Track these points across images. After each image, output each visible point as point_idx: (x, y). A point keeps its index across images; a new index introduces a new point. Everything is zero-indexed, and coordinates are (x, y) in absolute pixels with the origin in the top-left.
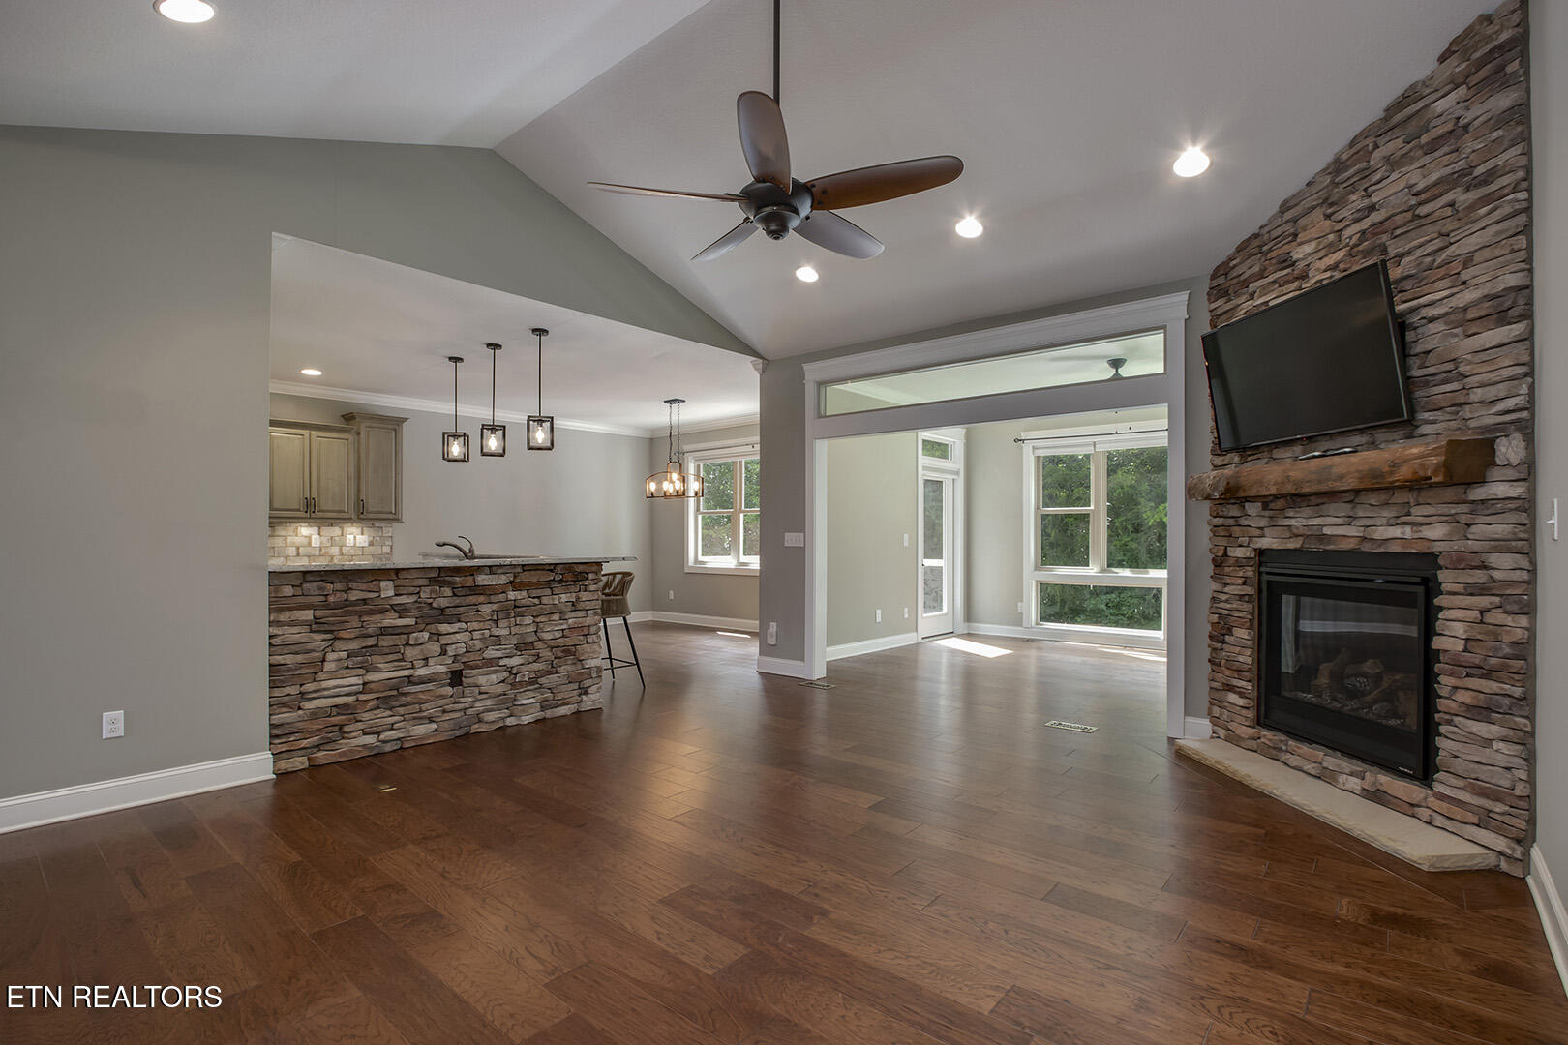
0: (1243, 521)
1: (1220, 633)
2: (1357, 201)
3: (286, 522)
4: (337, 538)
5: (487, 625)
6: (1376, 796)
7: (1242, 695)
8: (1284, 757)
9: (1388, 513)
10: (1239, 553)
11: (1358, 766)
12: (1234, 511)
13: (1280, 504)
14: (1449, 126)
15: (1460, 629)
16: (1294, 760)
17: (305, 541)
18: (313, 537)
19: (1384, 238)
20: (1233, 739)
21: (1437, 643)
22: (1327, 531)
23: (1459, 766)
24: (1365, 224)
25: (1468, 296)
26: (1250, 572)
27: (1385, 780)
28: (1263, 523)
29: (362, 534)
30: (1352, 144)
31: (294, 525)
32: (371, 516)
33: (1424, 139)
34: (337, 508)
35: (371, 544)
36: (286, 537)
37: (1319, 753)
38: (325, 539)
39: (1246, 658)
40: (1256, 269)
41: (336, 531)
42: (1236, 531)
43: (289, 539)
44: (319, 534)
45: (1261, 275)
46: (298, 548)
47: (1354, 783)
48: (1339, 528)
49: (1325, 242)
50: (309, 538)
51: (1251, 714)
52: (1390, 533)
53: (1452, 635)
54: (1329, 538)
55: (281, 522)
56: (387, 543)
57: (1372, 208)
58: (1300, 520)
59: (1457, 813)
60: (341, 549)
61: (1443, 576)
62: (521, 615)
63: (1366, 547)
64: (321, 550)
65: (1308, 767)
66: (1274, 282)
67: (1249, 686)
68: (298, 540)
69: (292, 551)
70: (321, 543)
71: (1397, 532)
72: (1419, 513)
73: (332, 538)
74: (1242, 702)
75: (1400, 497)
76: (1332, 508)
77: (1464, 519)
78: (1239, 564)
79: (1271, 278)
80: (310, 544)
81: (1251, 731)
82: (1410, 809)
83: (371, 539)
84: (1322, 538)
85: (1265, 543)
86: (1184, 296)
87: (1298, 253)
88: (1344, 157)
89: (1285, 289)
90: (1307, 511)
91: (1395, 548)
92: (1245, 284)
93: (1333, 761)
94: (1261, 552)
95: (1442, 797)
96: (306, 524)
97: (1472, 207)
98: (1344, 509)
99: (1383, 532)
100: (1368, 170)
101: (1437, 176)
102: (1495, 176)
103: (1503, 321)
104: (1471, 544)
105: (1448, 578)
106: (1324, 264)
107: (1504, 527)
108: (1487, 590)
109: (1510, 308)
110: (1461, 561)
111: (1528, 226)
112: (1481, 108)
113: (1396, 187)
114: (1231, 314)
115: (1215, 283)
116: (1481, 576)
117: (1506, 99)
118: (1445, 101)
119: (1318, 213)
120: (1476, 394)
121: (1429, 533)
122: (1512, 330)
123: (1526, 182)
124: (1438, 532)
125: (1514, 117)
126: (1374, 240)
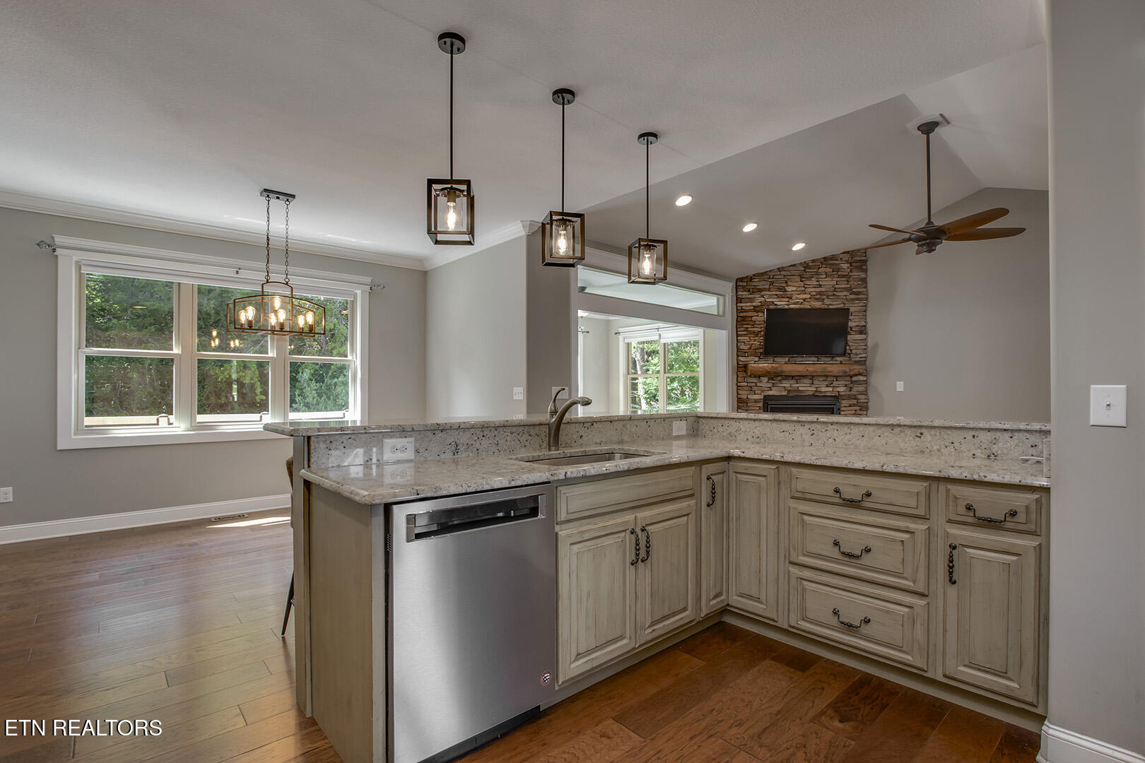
0: (759, 384)
2: (814, 282)
9: (826, 383)
10: (756, 397)
12: (753, 380)
13: (779, 378)
14: (847, 274)
19: (824, 297)
22: (800, 388)
24: (818, 289)
25: (851, 325)
26: (761, 404)
28: (770, 385)
30: (813, 261)
33: (839, 273)
40: (767, 287)
42: (754, 388)
45: (769, 290)
48: (805, 388)
49: (799, 289)
52: (827, 390)
54: (802, 391)
57: (820, 286)
58: (787, 384)
63: (818, 394)
66: (776, 295)
71: (831, 389)
72: (835, 383)
75: (830, 379)
76: (805, 381)
77: (851, 385)
78: (756, 401)
79: (773, 293)
84: (798, 391)
85: (771, 393)
86: (727, 284)
87: (789, 289)
88: (810, 264)
89: (783, 299)
90: (792, 382)
91: (828, 394)
92: (760, 290)
94: (765, 396)
97: (853, 299)
98: (808, 381)
99: (823, 389)
100: (817, 273)
101: (843, 286)
102: (860, 294)
103: (861, 332)
104: (853, 393)
105: (845, 403)
106: (801, 296)
107: (861, 388)
108: (854, 405)
109: (863, 330)
110: (849, 397)
111: (865, 311)
112: (855, 274)
113: (828, 283)
114: (751, 300)
115: (741, 284)
116: (855, 402)
117: (863, 276)
118: (845, 266)
119: (798, 279)
120: (854, 351)
121: (839, 389)
122: (863, 336)
123: (867, 299)
124: (841, 389)
125: (864, 280)
126: (820, 296)
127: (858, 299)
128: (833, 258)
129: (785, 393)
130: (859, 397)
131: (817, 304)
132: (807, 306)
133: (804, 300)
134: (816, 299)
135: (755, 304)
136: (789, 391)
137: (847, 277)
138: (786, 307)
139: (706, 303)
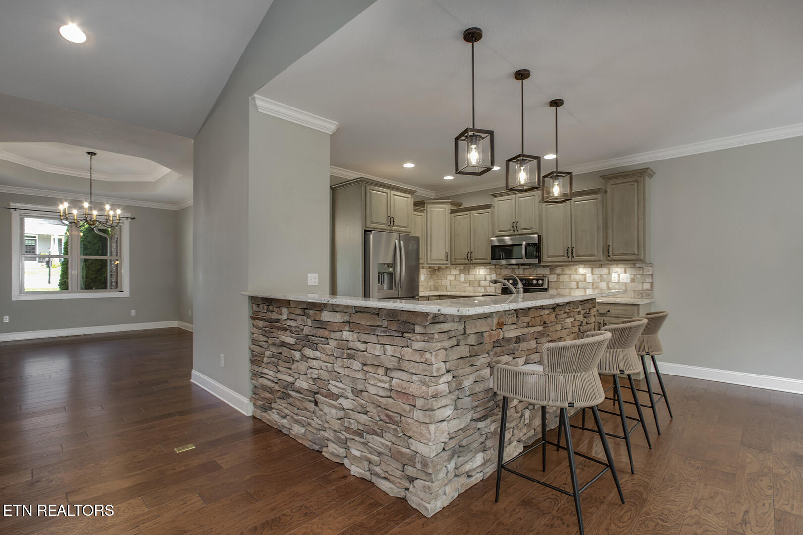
3: (571, 265)
4: (605, 276)
5: (331, 359)
17: (582, 278)
18: (588, 275)
29: (625, 272)
31: (576, 267)
32: (616, 257)
34: (589, 253)
35: (633, 281)
36: (570, 275)
38: (596, 277)
41: (604, 270)
43: (572, 276)
44: (592, 273)
46: (578, 283)
50: (585, 275)
55: (567, 266)
56: (648, 280)
60: (608, 285)
62: (351, 357)
64: (593, 285)
68: (578, 277)
69: (574, 285)
70: (594, 279)
73: (601, 275)
80: (585, 280)
83: (633, 276)
96: (583, 266)
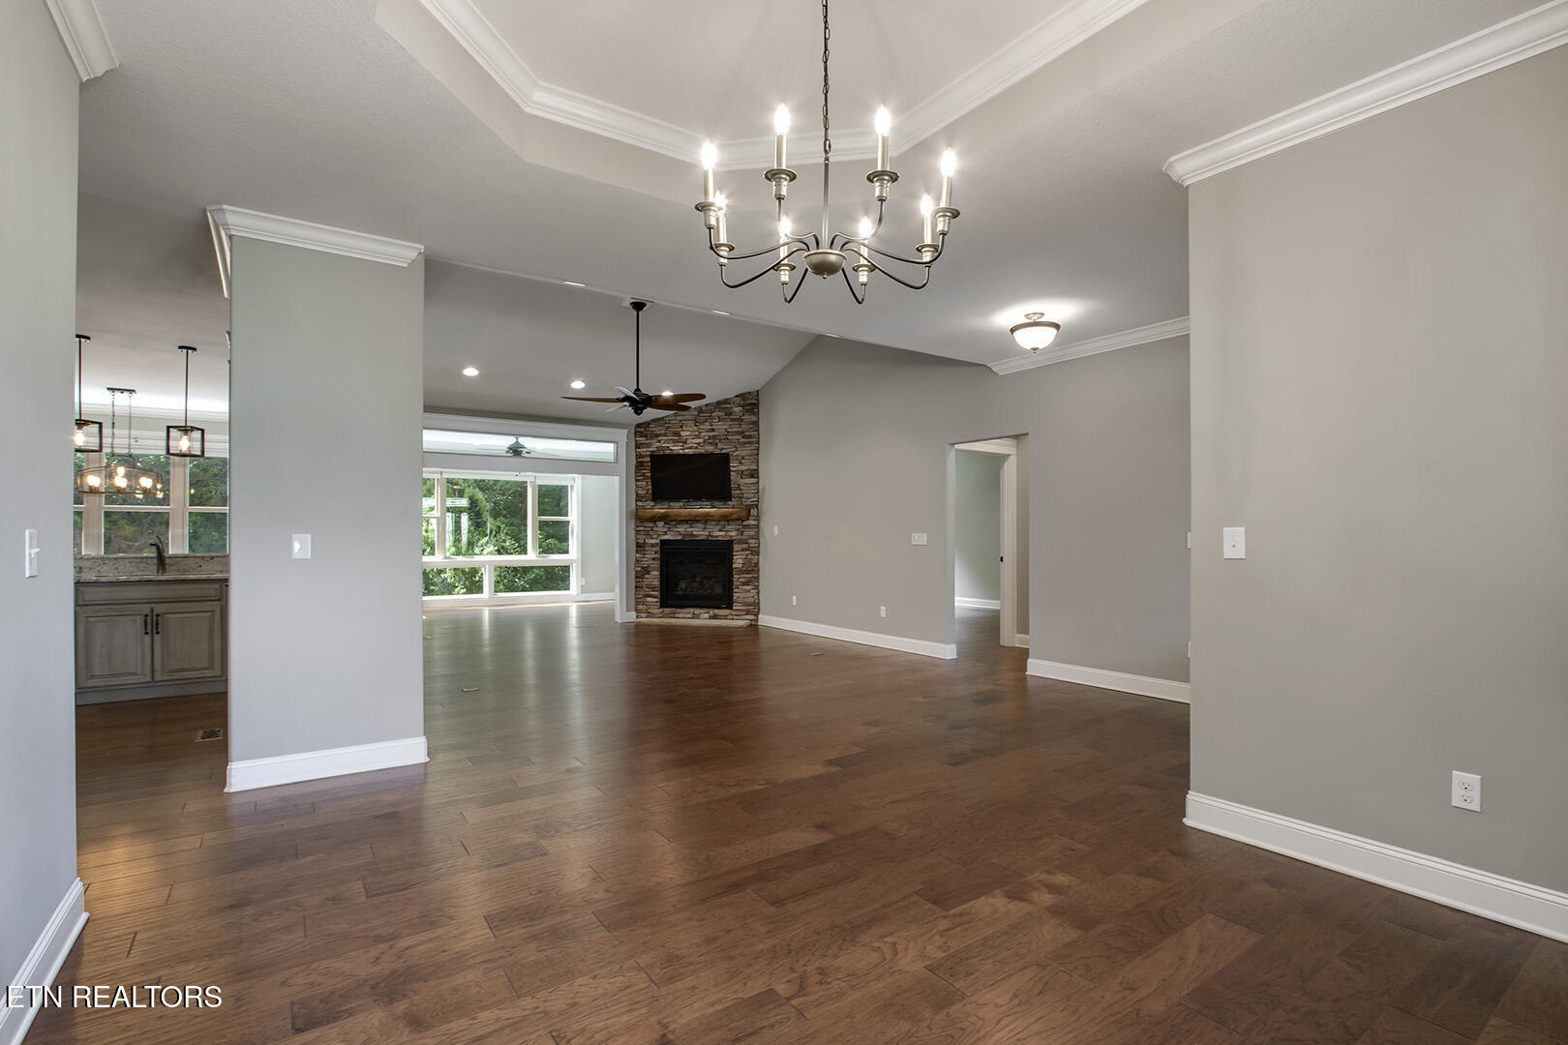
0: (655, 529)
1: (641, 574)
2: (707, 426)
6: (715, 617)
7: (654, 597)
8: (676, 615)
9: (719, 527)
10: (653, 541)
11: (707, 610)
12: (651, 525)
13: (674, 523)
14: (739, 417)
15: (741, 561)
16: (681, 615)
19: (717, 441)
20: (650, 615)
21: (734, 566)
22: (694, 533)
23: (740, 600)
24: (711, 434)
25: (743, 468)
26: (658, 549)
27: (717, 611)
28: (665, 530)
33: (732, 417)
37: (692, 610)
39: (656, 583)
40: (663, 432)
42: (651, 533)
45: (665, 435)
47: (706, 615)
48: (699, 532)
49: (694, 433)
51: (658, 604)
52: (719, 534)
53: (738, 562)
54: (696, 536)
57: (713, 430)
58: (681, 529)
59: (740, 613)
61: (735, 546)
63: (710, 538)
65: (689, 616)
66: (672, 439)
67: (657, 593)
71: (721, 533)
72: (728, 528)
74: (655, 600)
75: (722, 523)
76: (698, 525)
77: (743, 530)
78: (652, 545)
79: (669, 437)
81: (661, 610)
82: (725, 617)
84: (692, 535)
85: (666, 537)
86: (626, 431)
87: (682, 434)
89: (678, 445)
90: (686, 526)
91: (720, 538)
92: (657, 436)
93: (697, 611)
94: (661, 541)
95: (736, 610)
97: (744, 443)
98: (702, 526)
99: (715, 534)
100: (711, 417)
101: (734, 430)
102: (751, 437)
103: (752, 477)
104: (743, 537)
105: (736, 547)
106: (694, 441)
107: (752, 533)
108: (746, 550)
109: (754, 474)
110: (740, 542)
111: (758, 454)
112: (747, 417)
113: (721, 427)
114: (648, 445)
115: (639, 430)
116: (746, 546)
117: (754, 418)
118: (737, 409)
119: (692, 423)
120: (745, 495)
121: (731, 534)
122: (754, 480)
123: (758, 442)
124: (733, 534)
125: (756, 423)
126: (713, 440)
127: (749, 443)
128: (726, 401)
129: (679, 538)
130: (750, 541)
131: (710, 448)
132: (701, 450)
133: (699, 444)
134: (710, 443)
135: (650, 449)
136: (684, 535)
137: (740, 420)
138: (681, 452)
139: (604, 450)
